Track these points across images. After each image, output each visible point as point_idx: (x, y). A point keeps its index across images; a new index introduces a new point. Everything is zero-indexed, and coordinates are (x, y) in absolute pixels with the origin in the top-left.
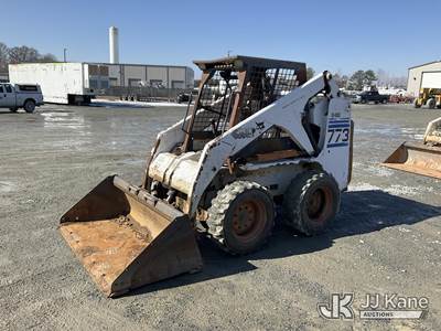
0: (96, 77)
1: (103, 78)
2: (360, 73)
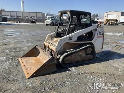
2: (94, 15)
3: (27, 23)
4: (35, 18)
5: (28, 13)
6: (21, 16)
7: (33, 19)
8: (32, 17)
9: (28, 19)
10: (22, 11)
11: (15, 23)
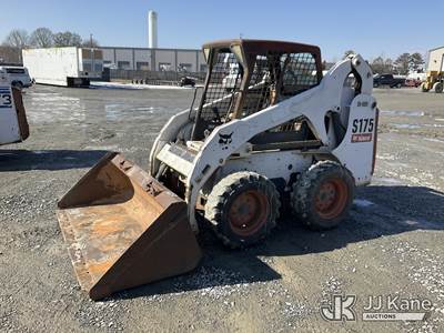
0: (89, 61)
1: (97, 61)
2: (406, 55)
3: (170, 84)
4: (193, 70)
5: (170, 52)
6: (147, 64)
7: (186, 72)
8: (182, 66)
9: (171, 72)
10: (150, 47)
11: (135, 86)
